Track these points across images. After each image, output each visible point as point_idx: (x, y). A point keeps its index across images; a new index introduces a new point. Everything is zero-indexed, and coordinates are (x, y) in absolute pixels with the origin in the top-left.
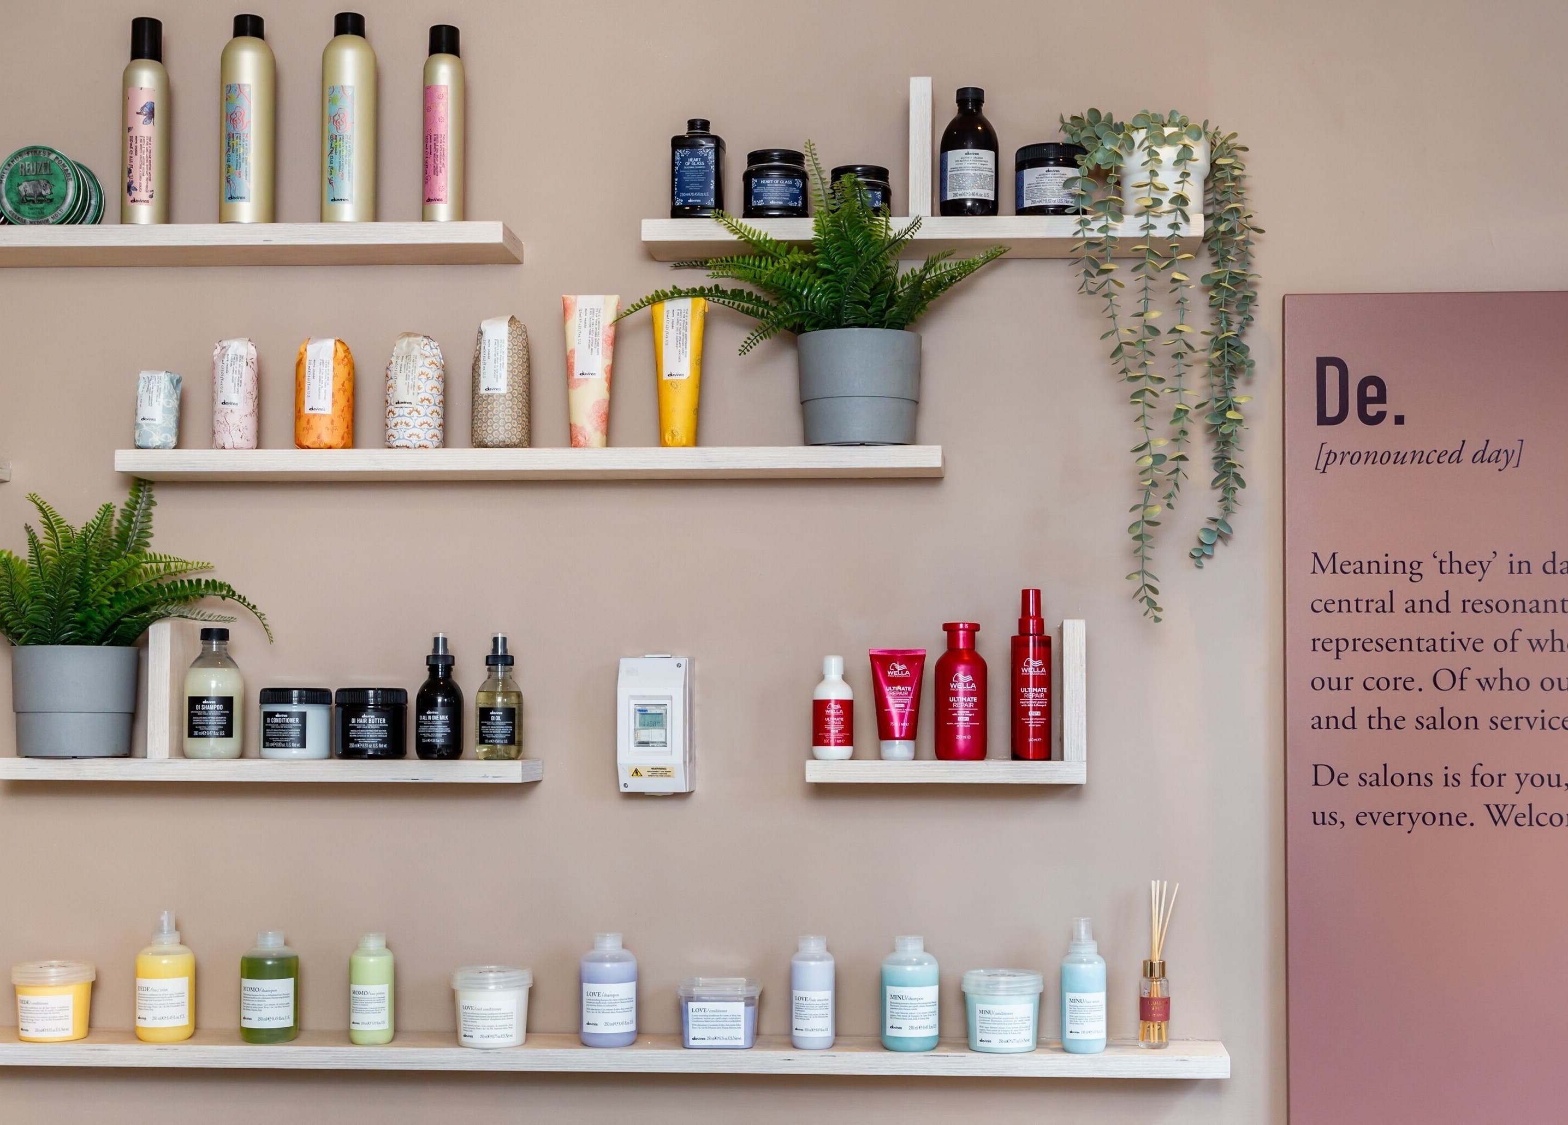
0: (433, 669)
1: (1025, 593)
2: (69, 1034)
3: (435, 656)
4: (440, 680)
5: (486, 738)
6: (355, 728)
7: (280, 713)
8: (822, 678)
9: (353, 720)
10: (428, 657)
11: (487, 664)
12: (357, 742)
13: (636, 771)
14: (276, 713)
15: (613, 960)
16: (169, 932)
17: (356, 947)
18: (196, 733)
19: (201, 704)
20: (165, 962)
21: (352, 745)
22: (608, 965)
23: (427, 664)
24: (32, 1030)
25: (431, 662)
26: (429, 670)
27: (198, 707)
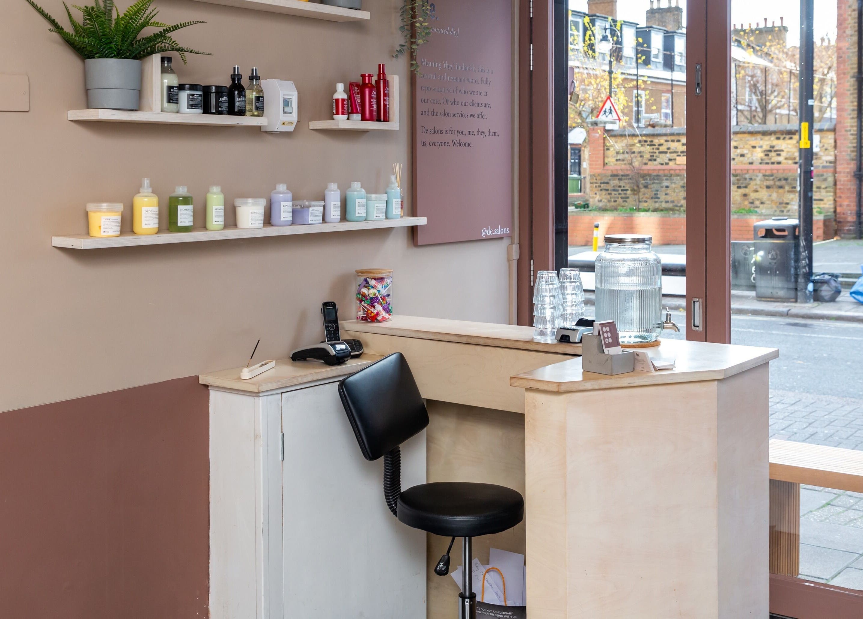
0: (233, 80)
1: (380, 65)
2: (111, 234)
3: (234, 75)
4: (237, 84)
5: (258, 108)
6: (221, 102)
7: (196, 94)
8: (335, 91)
9: (221, 99)
10: (231, 75)
11: (249, 79)
12: (222, 108)
13: (284, 123)
14: (194, 94)
15: (283, 193)
16: (147, 187)
17: (208, 191)
18: (171, 101)
19: (173, 89)
20: (146, 200)
21: (220, 109)
22: (281, 195)
23: (231, 78)
24: (94, 232)
25: (232, 77)
26: (232, 80)
27: (172, 90)
